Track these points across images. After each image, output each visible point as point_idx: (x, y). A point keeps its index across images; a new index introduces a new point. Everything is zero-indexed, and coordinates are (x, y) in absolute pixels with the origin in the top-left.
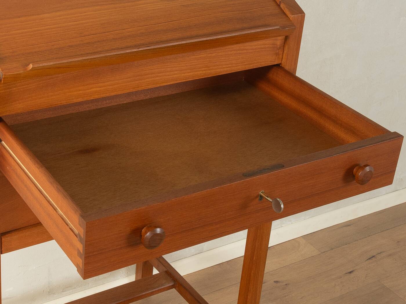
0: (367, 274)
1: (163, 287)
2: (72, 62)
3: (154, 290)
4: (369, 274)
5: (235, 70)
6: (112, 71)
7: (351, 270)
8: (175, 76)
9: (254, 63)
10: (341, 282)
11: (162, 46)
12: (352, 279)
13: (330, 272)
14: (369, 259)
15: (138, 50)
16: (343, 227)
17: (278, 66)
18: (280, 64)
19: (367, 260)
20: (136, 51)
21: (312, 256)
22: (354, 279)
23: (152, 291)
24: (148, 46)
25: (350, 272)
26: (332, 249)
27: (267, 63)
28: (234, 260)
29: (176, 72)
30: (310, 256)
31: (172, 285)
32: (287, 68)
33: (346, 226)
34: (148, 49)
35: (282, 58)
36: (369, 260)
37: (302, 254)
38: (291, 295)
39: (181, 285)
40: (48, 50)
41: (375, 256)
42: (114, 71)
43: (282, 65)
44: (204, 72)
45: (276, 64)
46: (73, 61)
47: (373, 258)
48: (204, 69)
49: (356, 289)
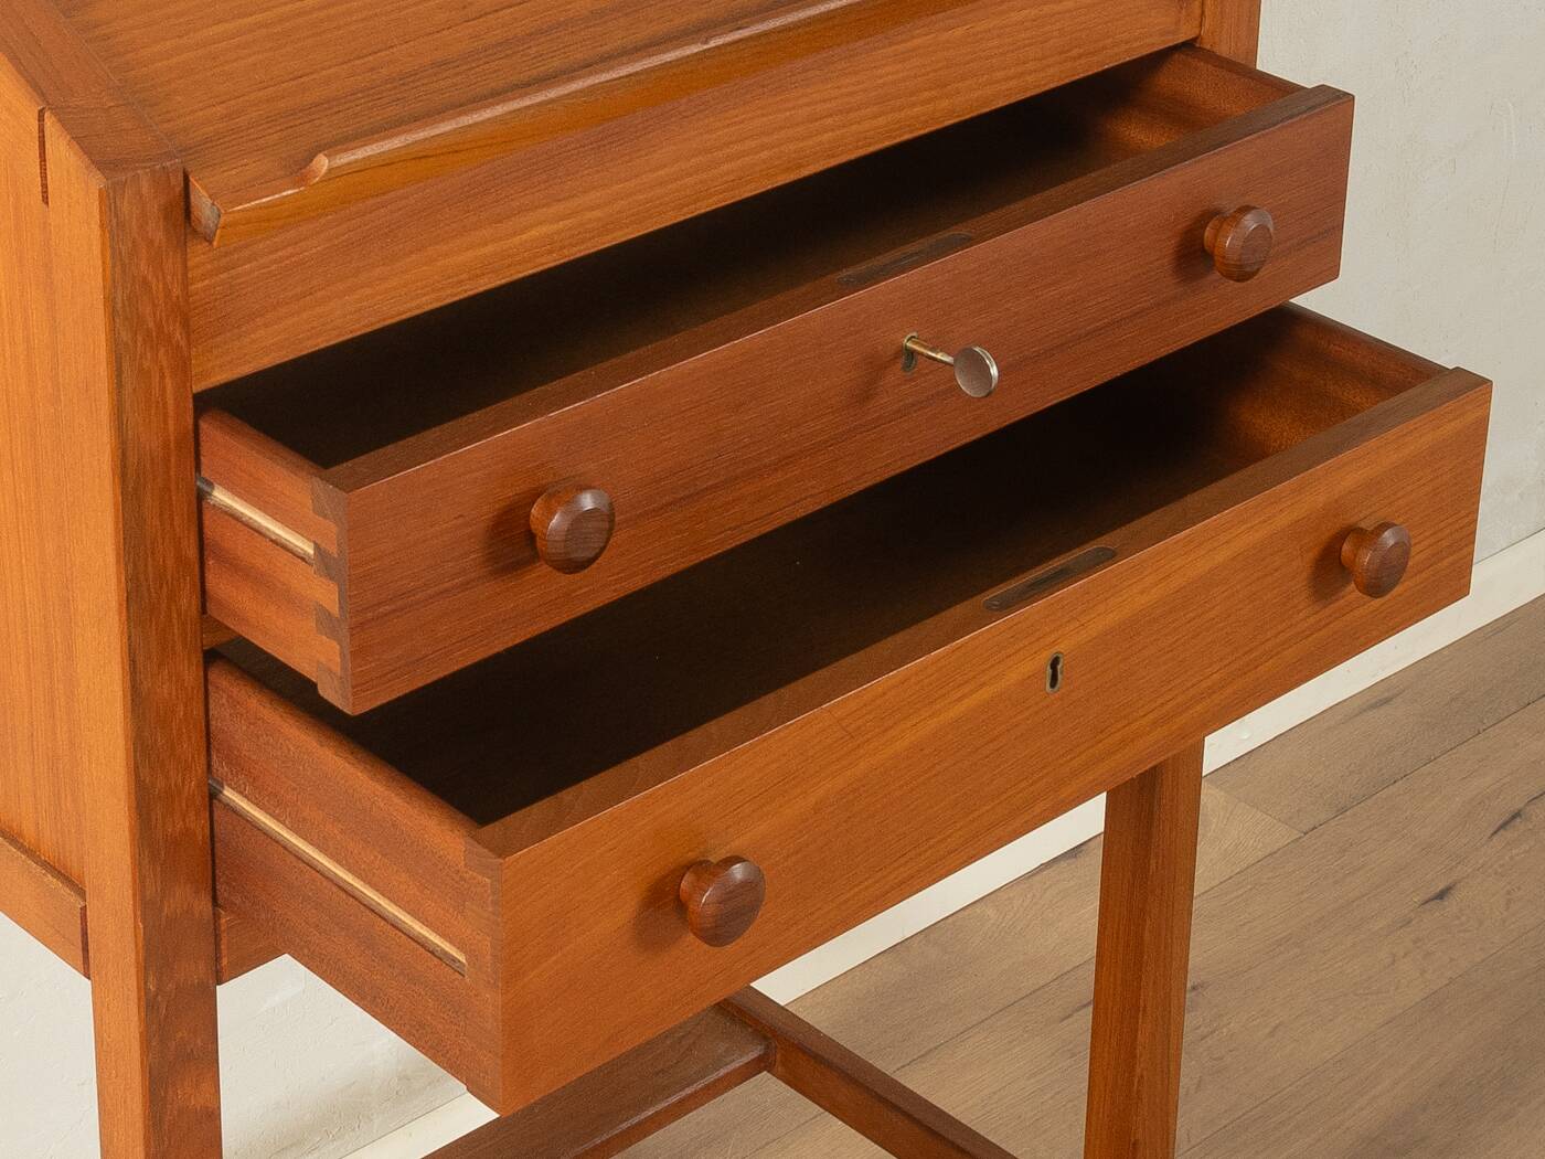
0: (1509, 893)
1: (722, 1072)
2: (470, 126)
3: (688, 1091)
4: (1519, 889)
5: (1039, 86)
6: (599, 147)
7: (1441, 887)
8: (826, 137)
9: (1104, 48)
10: (1415, 942)
11: (790, 20)
12: (1457, 922)
13: (1358, 906)
14: (1503, 826)
15: (705, 47)
16: (1362, 711)
17: (1189, 46)
18: (1195, 39)
19: (1495, 832)
20: (696, 54)
21: (1268, 851)
22: (1463, 918)
23: (683, 1094)
24: (739, 29)
25: (1441, 895)
26: (1343, 811)
27: (1148, 41)
28: (950, 920)
29: (829, 121)
30: (1260, 855)
31: (758, 1058)
32: (1224, 50)
33: (1372, 707)
34: (741, 40)
35: (1203, 12)
36: (1502, 831)
37: (1226, 850)
38: (1225, 1030)
39: (801, 1049)
40: (361, 92)
41: (1520, 811)
42: (604, 146)
43: (1201, 43)
44: (930, 107)
45: (1180, 41)
46: (476, 124)
47: (1518, 820)
48: (926, 94)
49: (1483, 961)
